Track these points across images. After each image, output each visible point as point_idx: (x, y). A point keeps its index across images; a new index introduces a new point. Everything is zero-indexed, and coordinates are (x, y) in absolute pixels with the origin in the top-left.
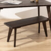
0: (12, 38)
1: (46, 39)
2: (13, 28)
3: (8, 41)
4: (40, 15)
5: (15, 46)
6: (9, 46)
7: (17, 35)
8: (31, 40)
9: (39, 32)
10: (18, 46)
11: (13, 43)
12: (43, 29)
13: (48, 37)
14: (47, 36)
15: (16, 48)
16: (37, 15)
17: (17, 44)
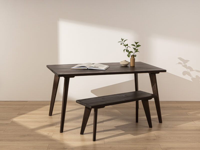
0: (89, 129)
1: (150, 131)
2: (92, 107)
3: (82, 133)
4: (139, 90)
5: (94, 139)
6: (83, 140)
7: (97, 125)
8: (123, 132)
9: (137, 121)
10: (98, 140)
11: (91, 136)
12: (145, 117)
13: (153, 128)
14: (150, 126)
15: (96, 142)
16: (134, 90)
17: (97, 137)
